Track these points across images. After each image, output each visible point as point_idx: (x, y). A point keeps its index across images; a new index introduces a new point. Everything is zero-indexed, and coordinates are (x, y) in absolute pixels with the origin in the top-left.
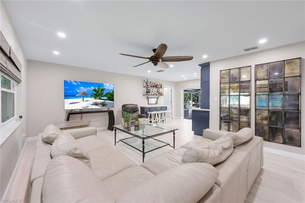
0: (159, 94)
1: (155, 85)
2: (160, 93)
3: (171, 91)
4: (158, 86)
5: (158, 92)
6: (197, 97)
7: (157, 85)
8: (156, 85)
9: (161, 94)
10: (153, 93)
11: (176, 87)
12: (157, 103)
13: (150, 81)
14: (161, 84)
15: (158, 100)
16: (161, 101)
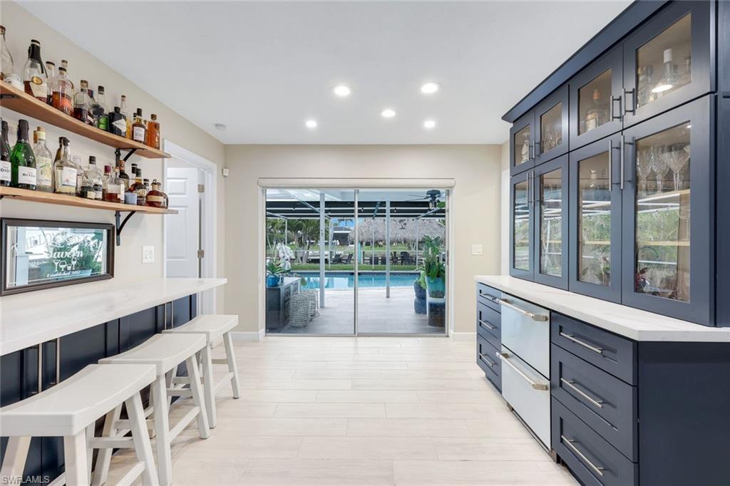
0: (133, 198)
1: (98, 110)
2: (139, 185)
3: (201, 189)
4: (121, 125)
5: (123, 175)
7: (117, 113)
8: (108, 109)
9: (153, 200)
10: (70, 178)
11: (226, 172)
12: (113, 275)
13: (33, 41)
14: (153, 117)
15: (118, 244)
16: (145, 248)
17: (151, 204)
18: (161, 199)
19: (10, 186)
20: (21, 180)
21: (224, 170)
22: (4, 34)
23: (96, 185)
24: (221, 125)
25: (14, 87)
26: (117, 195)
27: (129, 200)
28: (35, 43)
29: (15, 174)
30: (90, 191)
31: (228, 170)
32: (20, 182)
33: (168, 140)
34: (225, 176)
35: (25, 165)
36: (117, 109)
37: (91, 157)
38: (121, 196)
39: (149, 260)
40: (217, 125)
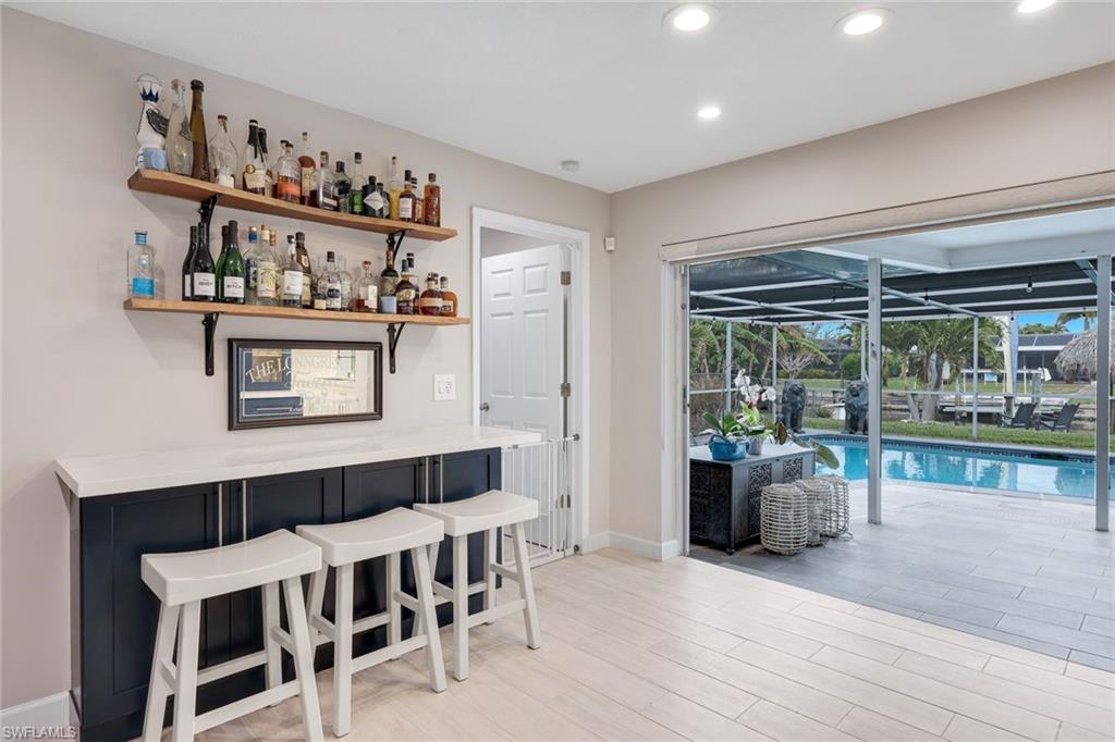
0: (391, 303)
1: (341, 185)
2: (405, 284)
3: (566, 278)
4: (376, 201)
5: (389, 271)
6: (753, 346)
7: (372, 185)
8: (360, 181)
9: (432, 305)
12: (381, 414)
13: (251, 121)
14: (432, 177)
15: (393, 371)
16: (437, 377)
17: (427, 311)
18: (438, 302)
19: (214, 301)
20: (228, 293)
21: (608, 240)
22: (224, 125)
23: (330, 290)
24: (570, 162)
25: (222, 187)
26: (363, 301)
27: (386, 308)
28: (254, 124)
29: (220, 287)
30: (319, 298)
31: (612, 239)
32: (226, 295)
33: (477, 206)
34: (611, 251)
35: (232, 275)
36: (372, 179)
37: (329, 253)
38: (372, 303)
39: (445, 396)
40: (564, 163)
